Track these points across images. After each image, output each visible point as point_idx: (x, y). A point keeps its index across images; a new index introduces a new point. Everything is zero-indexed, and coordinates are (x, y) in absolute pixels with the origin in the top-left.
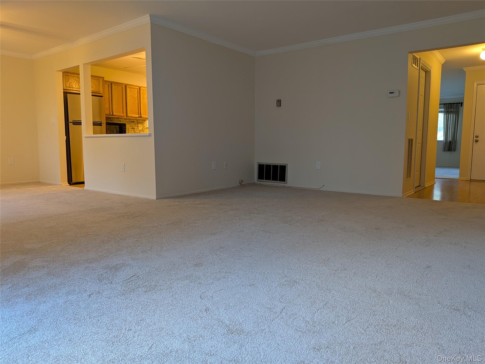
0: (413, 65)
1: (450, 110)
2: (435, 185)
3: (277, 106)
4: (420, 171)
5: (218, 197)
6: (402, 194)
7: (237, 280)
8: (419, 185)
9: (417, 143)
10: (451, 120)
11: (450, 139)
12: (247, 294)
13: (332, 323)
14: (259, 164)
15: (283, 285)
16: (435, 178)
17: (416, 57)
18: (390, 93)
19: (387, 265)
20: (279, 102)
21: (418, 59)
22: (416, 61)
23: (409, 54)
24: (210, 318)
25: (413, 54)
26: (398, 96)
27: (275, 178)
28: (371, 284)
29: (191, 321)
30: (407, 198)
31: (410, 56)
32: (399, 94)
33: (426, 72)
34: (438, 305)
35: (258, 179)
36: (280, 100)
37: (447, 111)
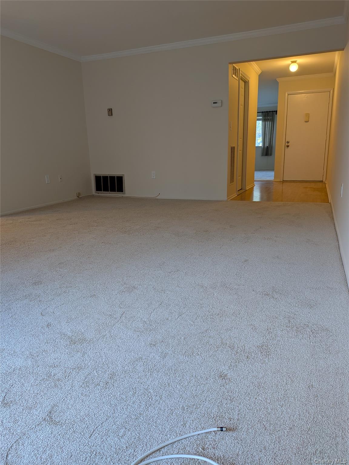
0: (233, 75)
1: (267, 118)
2: (255, 187)
3: (108, 115)
4: (241, 176)
5: (55, 212)
6: (227, 197)
7: (78, 293)
8: (241, 188)
9: (239, 150)
10: (268, 127)
11: (267, 145)
12: (88, 305)
13: (166, 320)
14: (95, 176)
15: (123, 291)
16: (255, 181)
17: (236, 68)
18: (214, 103)
19: (213, 263)
20: (110, 111)
21: (237, 69)
22: (235, 71)
23: (229, 64)
24: (52, 332)
25: (233, 65)
26: (221, 106)
27: (113, 190)
28: (199, 281)
29: (33, 339)
30: (231, 201)
31: (230, 67)
32: (222, 105)
33: (245, 82)
34: (253, 292)
35: (96, 191)
36: (111, 109)
37: (265, 119)
